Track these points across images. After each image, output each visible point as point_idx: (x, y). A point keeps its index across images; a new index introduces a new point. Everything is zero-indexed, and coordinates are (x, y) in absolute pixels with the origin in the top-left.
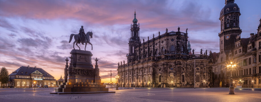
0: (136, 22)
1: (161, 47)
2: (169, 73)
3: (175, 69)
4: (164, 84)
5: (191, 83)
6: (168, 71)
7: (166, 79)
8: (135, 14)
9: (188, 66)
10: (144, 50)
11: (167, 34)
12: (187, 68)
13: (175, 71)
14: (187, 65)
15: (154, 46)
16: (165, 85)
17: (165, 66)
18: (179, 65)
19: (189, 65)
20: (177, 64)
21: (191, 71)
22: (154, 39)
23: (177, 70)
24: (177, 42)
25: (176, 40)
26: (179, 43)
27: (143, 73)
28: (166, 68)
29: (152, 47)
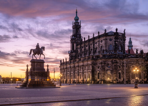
0: (78, 20)
1: (100, 46)
2: (107, 71)
3: (112, 67)
4: (102, 80)
6: (106, 69)
7: (104, 76)
8: (77, 12)
10: (85, 48)
11: (106, 35)
12: (123, 66)
13: (112, 69)
14: (123, 63)
15: (94, 45)
16: (102, 81)
17: (103, 65)
18: (115, 64)
20: (114, 63)
22: (94, 38)
23: (114, 68)
24: (115, 42)
25: (114, 40)
26: (117, 43)
27: (83, 70)
29: (92, 46)
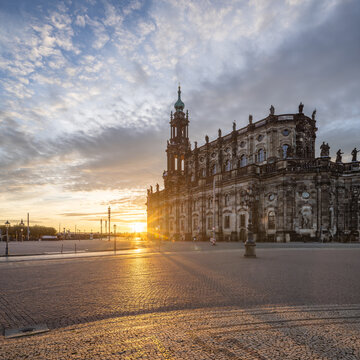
1: (256, 149)
2: (300, 206)
3: (314, 195)
4: (285, 232)
5: (347, 232)
6: (297, 201)
7: (292, 222)
8: (179, 92)
9: (340, 190)
10: (208, 159)
11: (273, 119)
12: (337, 194)
13: (314, 201)
14: (337, 188)
15: (235, 150)
16: (288, 235)
17: (289, 188)
18: (325, 187)
19: (344, 188)
20: (322, 184)
21: (346, 201)
22: (235, 135)
23: (320, 197)
25: (294, 132)
26: (301, 140)
27: (220, 207)
28: (290, 192)
29: (230, 152)
